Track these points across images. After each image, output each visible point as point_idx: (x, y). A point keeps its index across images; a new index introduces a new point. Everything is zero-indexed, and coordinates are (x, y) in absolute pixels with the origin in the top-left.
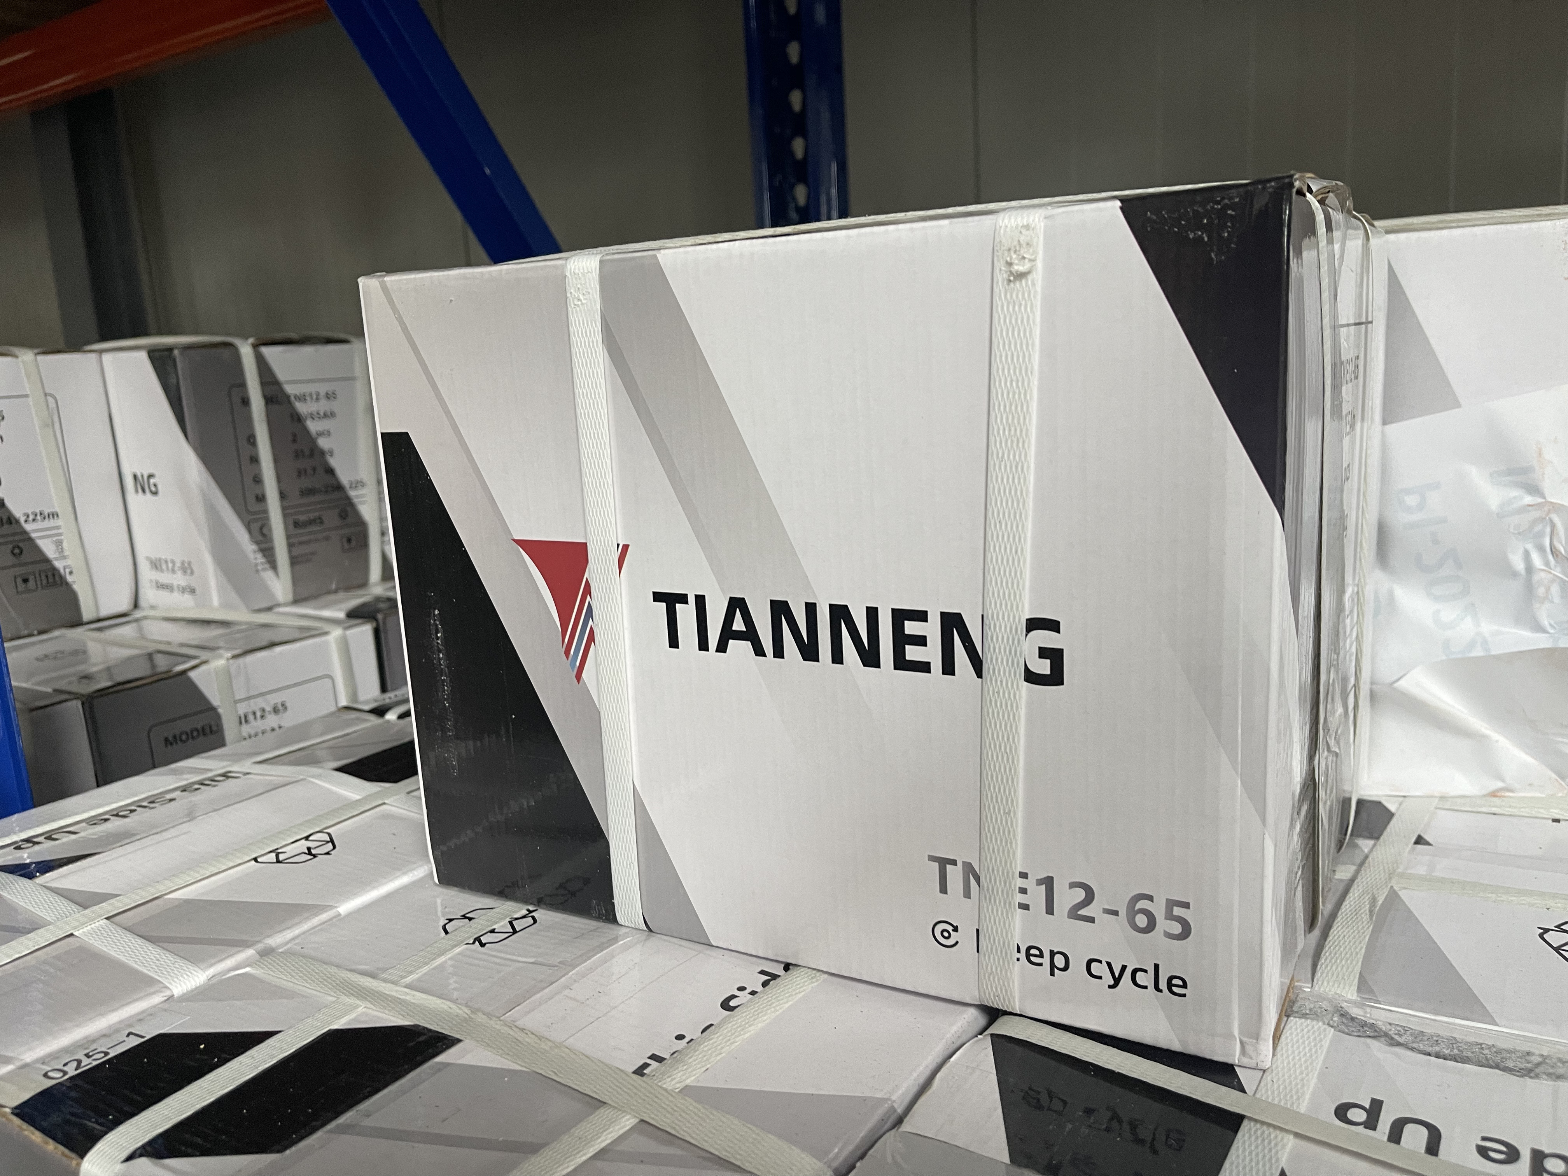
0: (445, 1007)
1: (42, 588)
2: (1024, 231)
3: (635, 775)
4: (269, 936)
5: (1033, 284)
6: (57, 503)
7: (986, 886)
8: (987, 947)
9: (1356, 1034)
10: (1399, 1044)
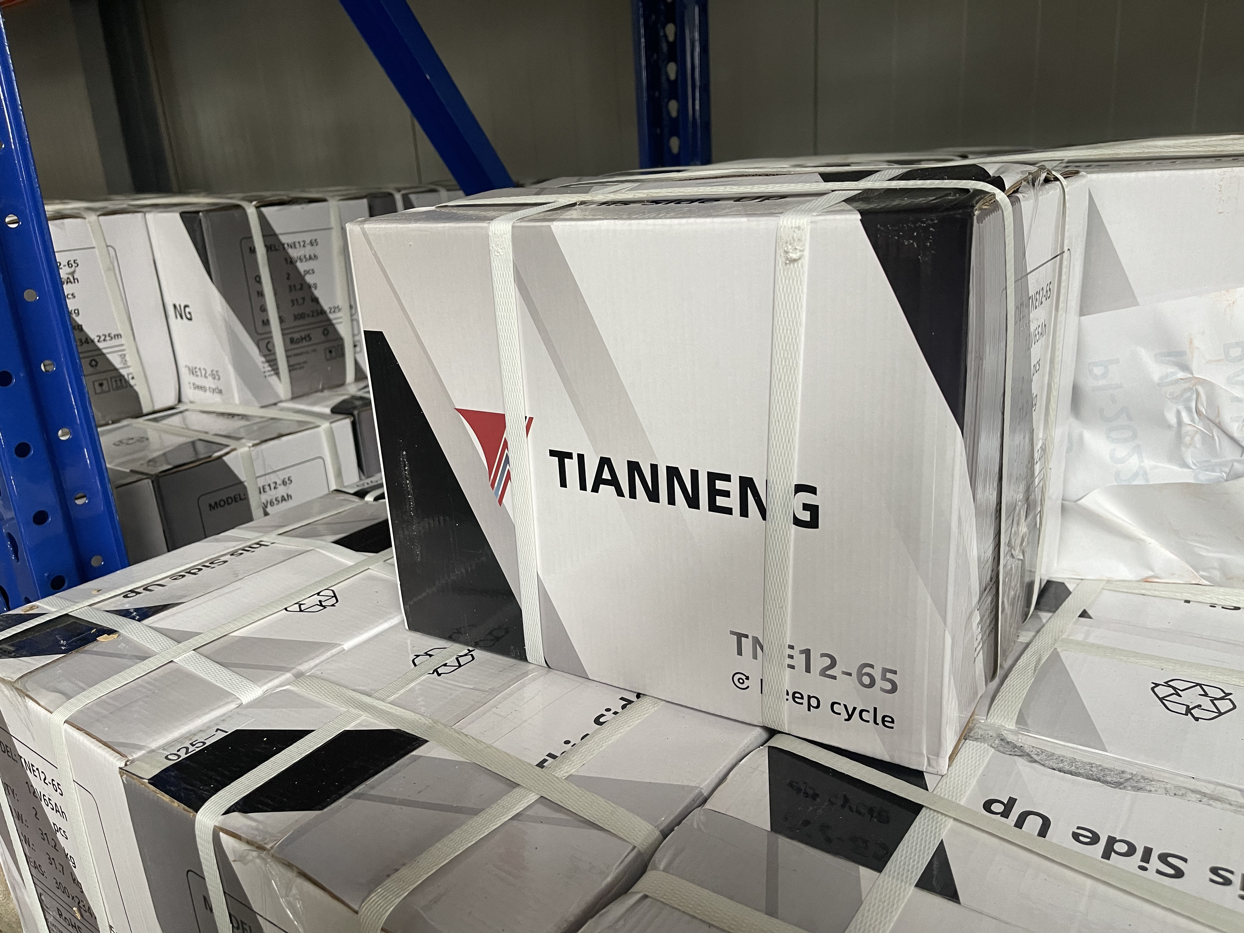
0: (417, 718)
1: (113, 389)
2: (796, 231)
3: (538, 567)
4: (299, 664)
5: (802, 266)
6: (120, 327)
7: (767, 653)
8: (767, 690)
9: (1008, 753)
10: (1035, 761)
